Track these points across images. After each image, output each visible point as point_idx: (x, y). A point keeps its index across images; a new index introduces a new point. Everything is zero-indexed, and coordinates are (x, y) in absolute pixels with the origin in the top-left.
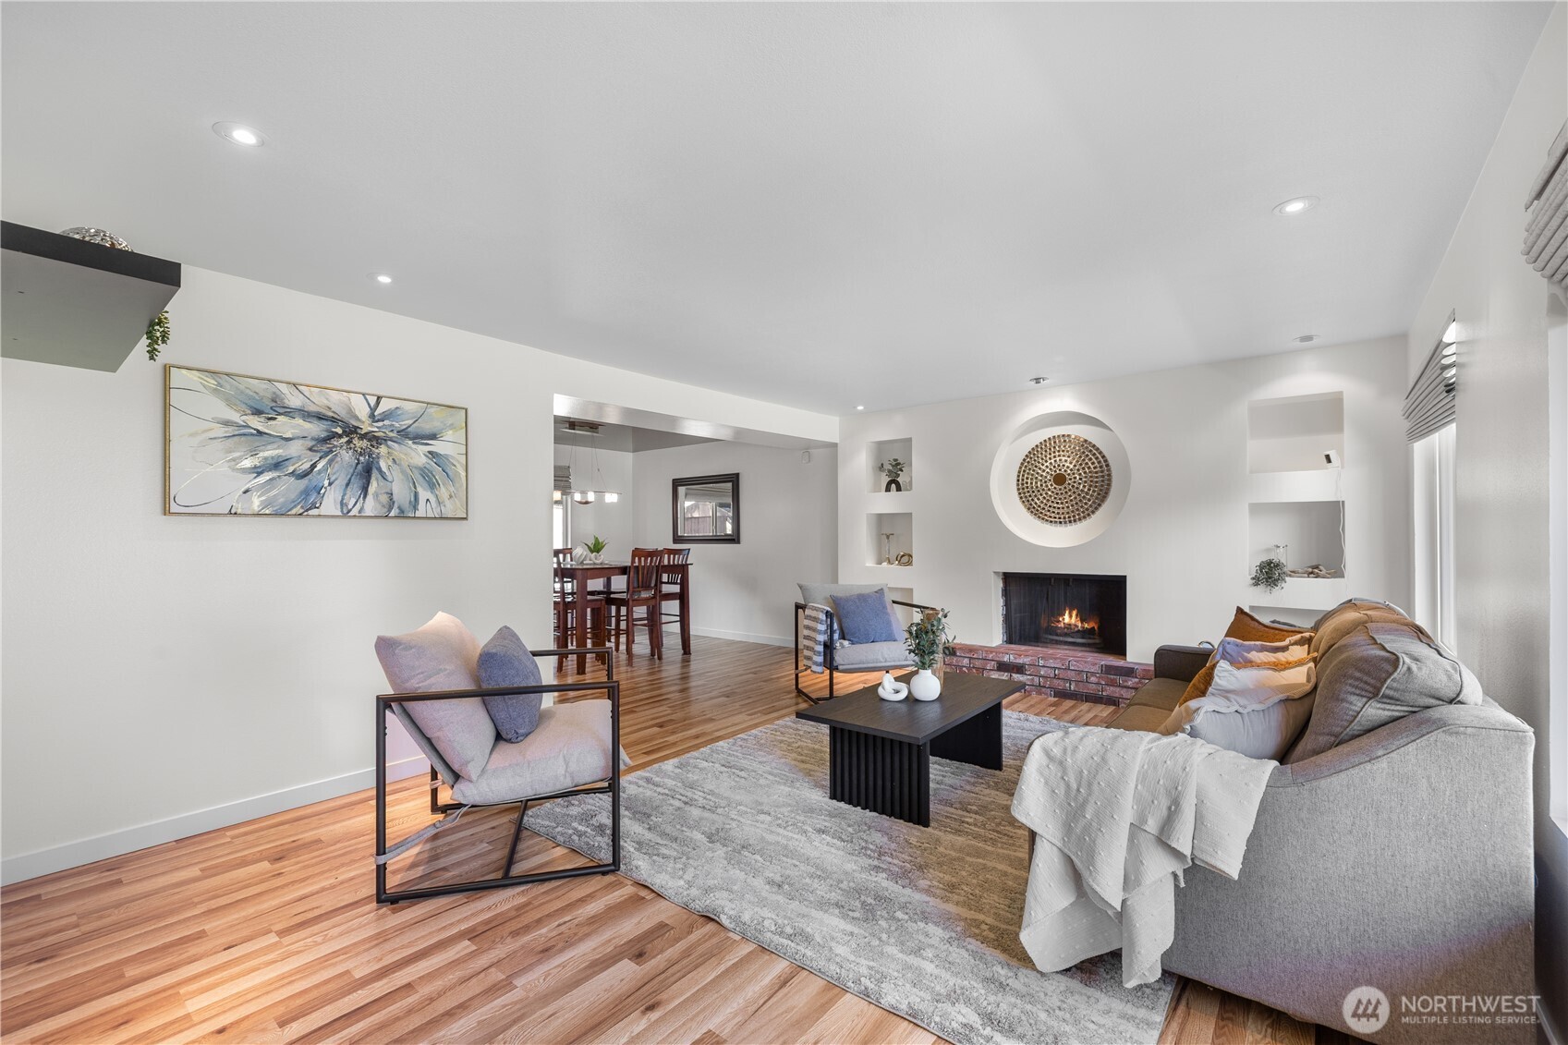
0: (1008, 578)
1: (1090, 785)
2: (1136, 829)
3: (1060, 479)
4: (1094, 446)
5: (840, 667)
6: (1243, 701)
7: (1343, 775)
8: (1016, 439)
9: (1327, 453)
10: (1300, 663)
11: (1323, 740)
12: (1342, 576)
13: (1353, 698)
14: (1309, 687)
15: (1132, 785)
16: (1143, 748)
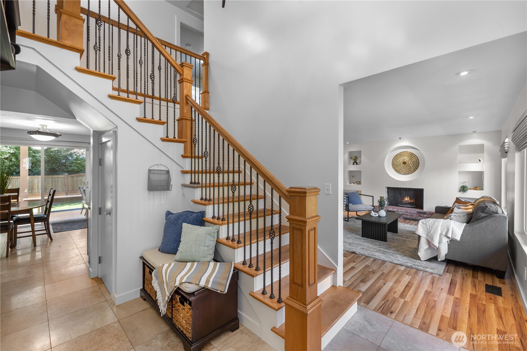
0: (388, 188)
1: (432, 227)
2: (441, 234)
3: (404, 163)
4: (414, 155)
5: (350, 210)
6: (460, 214)
7: (477, 225)
8: (392, 152)
9: (480, 159)
10: (471, 208)
11: (474, 220)
12: (483, 190)
13: (480, 213)
14: (472, 212)
15: (440, 227)
16: (442, 221)
